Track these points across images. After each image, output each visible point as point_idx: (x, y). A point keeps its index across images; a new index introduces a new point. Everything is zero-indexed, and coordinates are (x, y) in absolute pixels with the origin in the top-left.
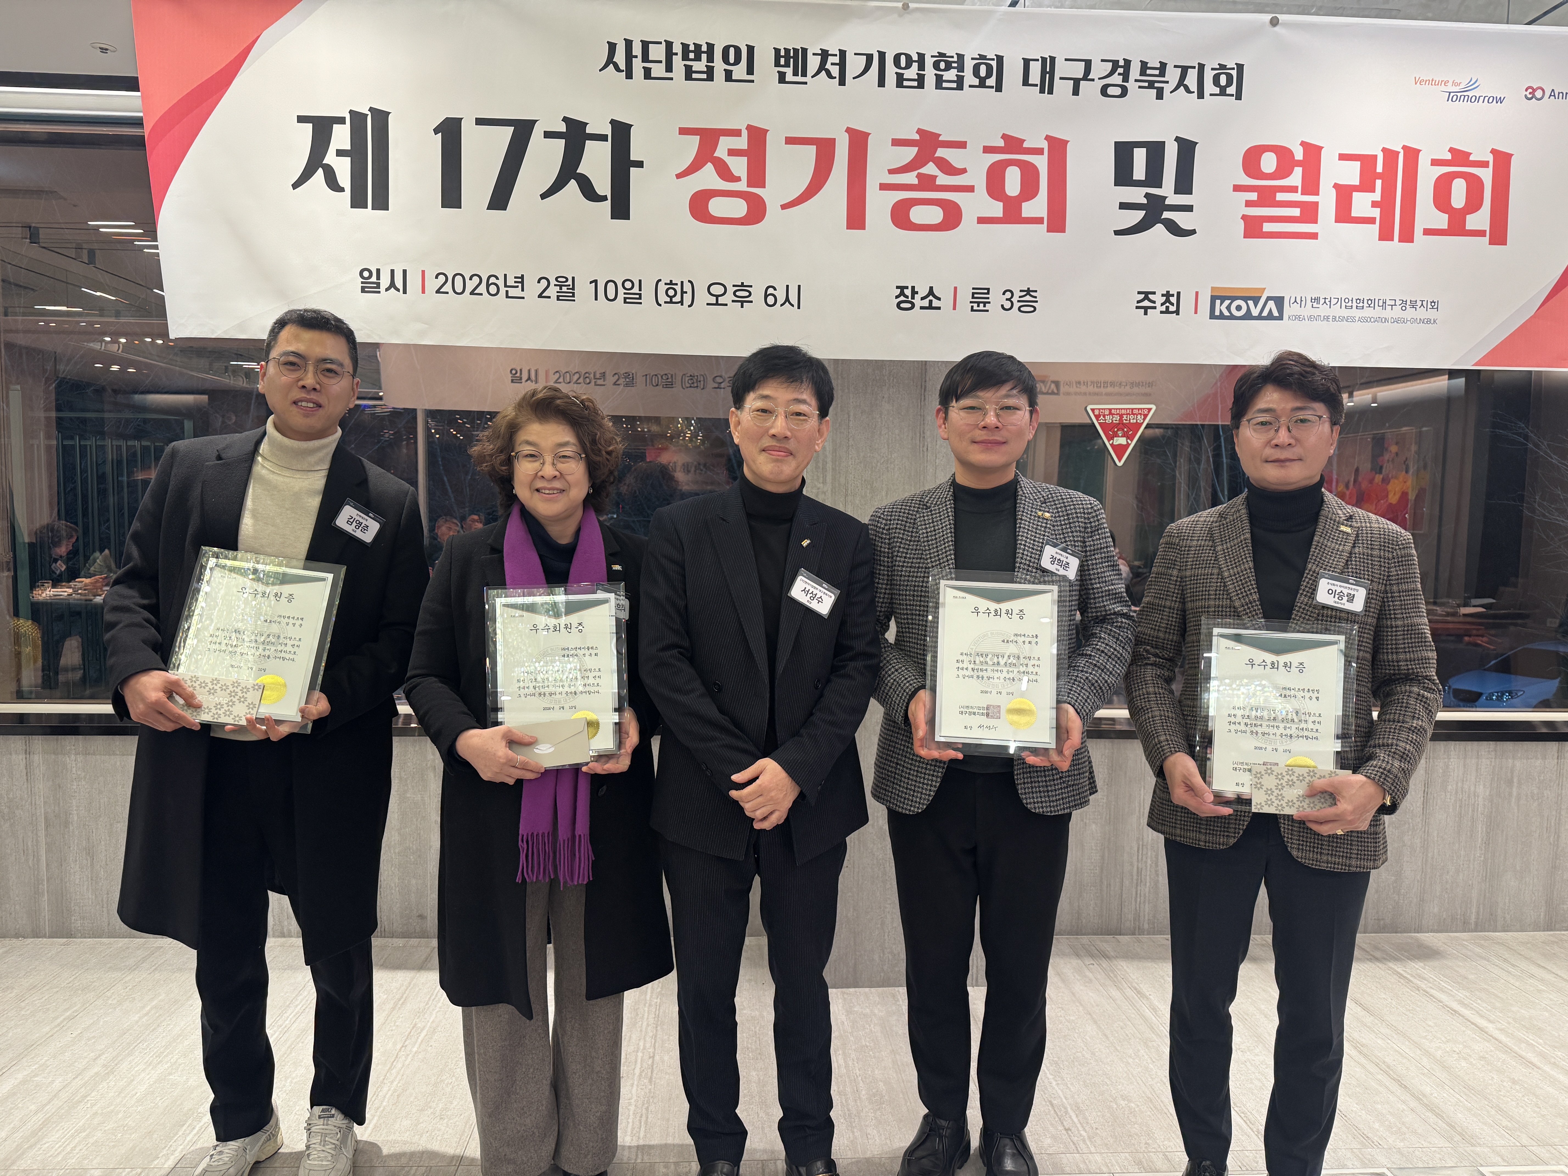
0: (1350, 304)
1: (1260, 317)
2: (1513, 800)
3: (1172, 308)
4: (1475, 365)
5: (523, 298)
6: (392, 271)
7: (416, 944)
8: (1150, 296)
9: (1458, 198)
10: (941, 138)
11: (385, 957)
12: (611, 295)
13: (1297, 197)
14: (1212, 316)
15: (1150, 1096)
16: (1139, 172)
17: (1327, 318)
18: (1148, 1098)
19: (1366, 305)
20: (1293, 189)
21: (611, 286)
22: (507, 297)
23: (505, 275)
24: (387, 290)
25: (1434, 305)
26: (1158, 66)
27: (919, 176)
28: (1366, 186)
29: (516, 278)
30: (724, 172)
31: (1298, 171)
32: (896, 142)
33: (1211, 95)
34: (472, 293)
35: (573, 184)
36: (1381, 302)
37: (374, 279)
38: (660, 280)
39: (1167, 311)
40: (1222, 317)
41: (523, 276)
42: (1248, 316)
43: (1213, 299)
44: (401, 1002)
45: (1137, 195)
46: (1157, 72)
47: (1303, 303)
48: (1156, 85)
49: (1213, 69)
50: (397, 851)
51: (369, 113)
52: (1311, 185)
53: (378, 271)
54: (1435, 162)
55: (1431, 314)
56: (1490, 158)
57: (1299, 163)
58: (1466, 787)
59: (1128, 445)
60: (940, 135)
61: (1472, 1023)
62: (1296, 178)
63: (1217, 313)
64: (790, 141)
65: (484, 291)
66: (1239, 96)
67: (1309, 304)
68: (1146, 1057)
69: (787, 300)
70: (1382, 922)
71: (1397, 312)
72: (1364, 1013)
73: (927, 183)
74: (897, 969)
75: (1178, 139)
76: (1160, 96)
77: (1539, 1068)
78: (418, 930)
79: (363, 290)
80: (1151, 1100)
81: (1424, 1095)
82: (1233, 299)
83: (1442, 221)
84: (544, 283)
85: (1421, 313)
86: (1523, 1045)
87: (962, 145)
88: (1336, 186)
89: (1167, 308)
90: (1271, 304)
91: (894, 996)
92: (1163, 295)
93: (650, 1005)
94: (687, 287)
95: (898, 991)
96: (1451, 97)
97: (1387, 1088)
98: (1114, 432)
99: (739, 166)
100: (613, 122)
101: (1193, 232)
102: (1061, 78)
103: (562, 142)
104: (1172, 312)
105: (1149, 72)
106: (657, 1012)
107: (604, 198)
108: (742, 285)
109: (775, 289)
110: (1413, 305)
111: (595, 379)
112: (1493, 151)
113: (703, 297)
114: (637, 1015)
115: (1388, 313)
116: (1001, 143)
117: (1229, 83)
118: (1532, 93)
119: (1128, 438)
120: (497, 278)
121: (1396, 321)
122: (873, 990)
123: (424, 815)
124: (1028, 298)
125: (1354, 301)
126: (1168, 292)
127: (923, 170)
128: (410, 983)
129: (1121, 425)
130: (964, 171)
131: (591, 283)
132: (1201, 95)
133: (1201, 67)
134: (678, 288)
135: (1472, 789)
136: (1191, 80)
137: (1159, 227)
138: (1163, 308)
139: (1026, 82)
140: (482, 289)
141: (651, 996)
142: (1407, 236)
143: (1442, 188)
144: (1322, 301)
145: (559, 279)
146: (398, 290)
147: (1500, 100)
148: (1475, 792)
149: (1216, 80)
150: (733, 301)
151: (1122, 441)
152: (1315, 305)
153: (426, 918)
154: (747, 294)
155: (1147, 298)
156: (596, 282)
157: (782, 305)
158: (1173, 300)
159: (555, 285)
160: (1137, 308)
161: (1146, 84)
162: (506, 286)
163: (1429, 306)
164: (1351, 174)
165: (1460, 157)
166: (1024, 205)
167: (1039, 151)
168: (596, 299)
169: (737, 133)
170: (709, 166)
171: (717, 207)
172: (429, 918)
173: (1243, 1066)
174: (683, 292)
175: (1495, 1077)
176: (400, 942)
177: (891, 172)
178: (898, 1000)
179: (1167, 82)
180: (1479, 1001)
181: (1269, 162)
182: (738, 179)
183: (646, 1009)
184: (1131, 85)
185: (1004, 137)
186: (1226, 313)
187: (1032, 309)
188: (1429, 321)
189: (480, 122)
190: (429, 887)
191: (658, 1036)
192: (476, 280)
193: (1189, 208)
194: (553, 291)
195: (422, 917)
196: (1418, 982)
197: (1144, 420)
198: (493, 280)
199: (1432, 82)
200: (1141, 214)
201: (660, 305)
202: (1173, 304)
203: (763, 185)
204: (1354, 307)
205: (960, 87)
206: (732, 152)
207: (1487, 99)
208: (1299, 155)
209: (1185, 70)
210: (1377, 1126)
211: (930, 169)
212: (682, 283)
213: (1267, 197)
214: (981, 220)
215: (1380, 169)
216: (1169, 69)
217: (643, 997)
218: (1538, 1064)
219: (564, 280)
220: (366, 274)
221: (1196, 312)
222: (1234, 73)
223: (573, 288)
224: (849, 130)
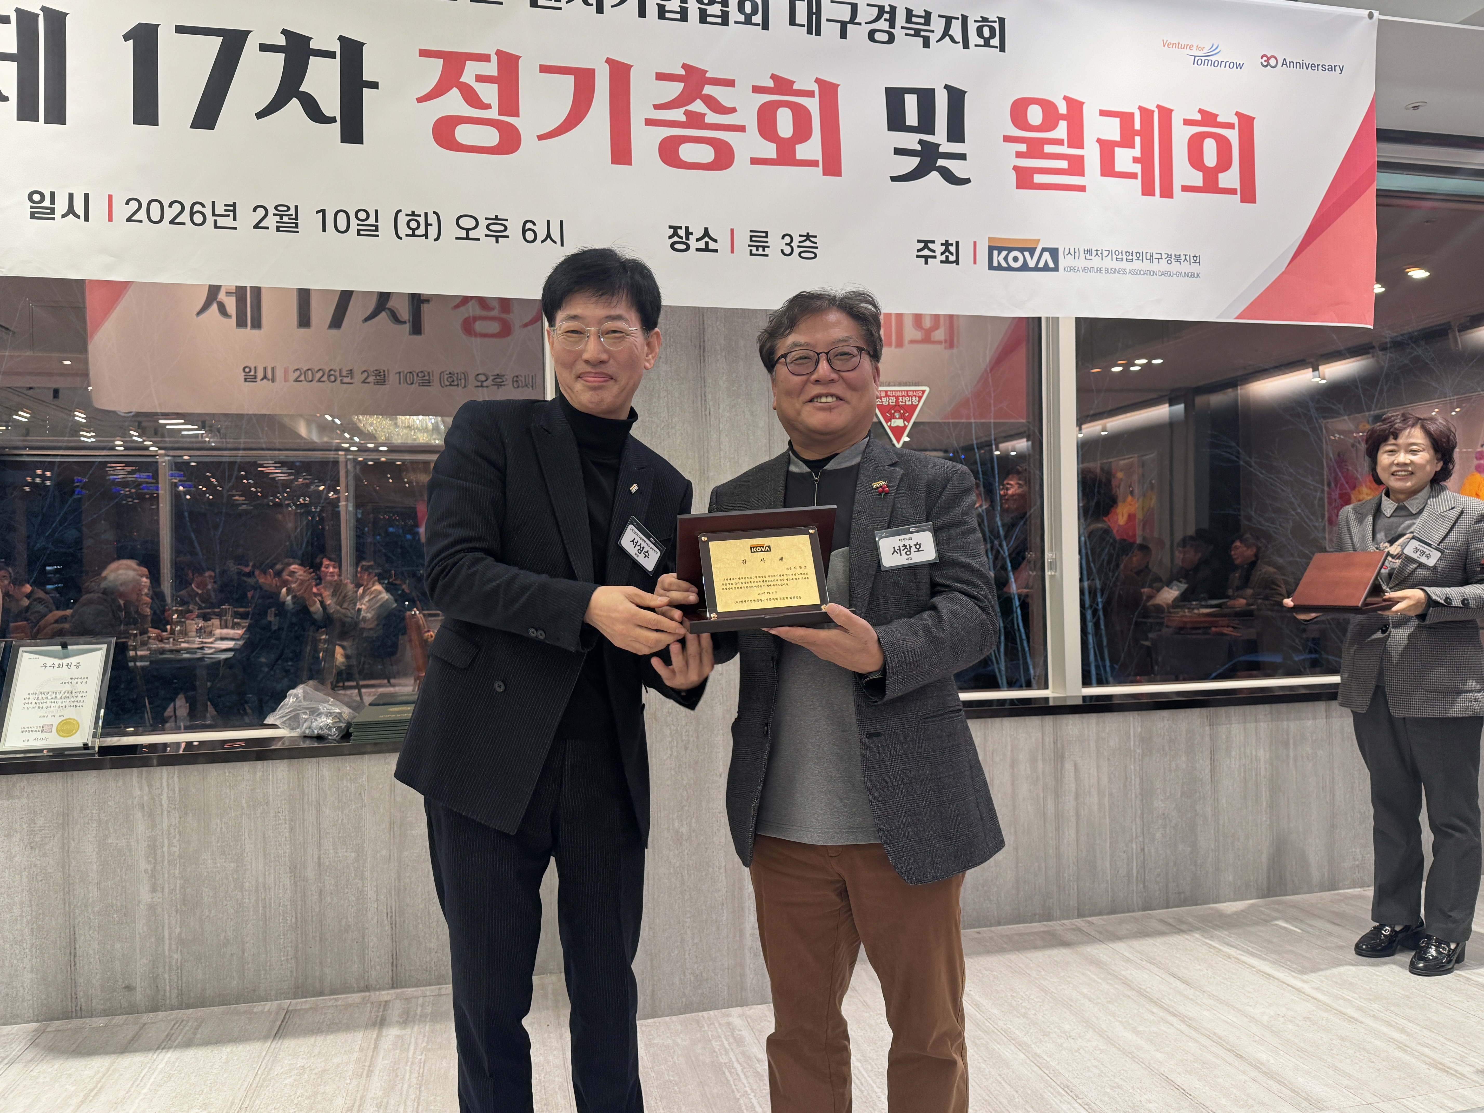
0: (1120, 257)
1: (1036, 269)
2: (1291, 761)
3: (952, 258)
4: (1237, 318)
5: (236, 228)
6: (71, 196)
7: (121, 1022)
8: (930, 245)
9: (1210, 158)
10: (708, 75)
11: (79, 1041)
12: (342, 226)
13: (1064, 150)
14: (991, 267)
15: (987, 1098)
16: (912, 118)
17: (1099, 270)
18: (986, 1101)
19: (1135, 258)
20: (1059, 142)
21: (342, 217)
22: (216, 226)
23: (213, 203)
24: (63, 216)
25: (1196, 259)
26: (923, 14)
27: (687, 113)
28: (1126, 142)
29: (226, 205)
30: (472, 98)
31: (1063, 125)
32: (660, 77)
33: (976, 46)
34: (172, 222)
35: (295, 102)
36: (1148, 255)
37: (47, 203)
38: (400, 211)
39: (947, 261)
40: (999, 268)
41: (235, 204)
42: (1025, 267)
43: (991, 249)
44: (93, 1094)
45: (911, 141)
46: (922, 21)
47: (1077, 255)
48: (922, 33)
49: (975, 21)
50: (96, 909)
51: (41, 13)
52: (1076, 139)
53: (52, 194)
54: (1187, 122)
55: (1194, 268)
56: (1235, 120)
57: (1063, 117)
58: (1248, 751)
59: (905, 427)
60: (706, 71)
61: (1288, 985)
62: (1061, 131)
63: (995, 264)
64: (545, 69)
65: (188, 220)
66: (1002, 49)
67: (1082, 255)
68: (976, 1056)
69: (549, 236)
70: (1182, 896)
71: (1163, 266)
72: (1184, 986)
73: (695, 120)
74: (700, 991)
75: (946, 87)
76: (926, 44)
77: (1361, 1022)
78: (125, 1004)
79: (33, 216)
80: (989, 1103)
81: (1262, 1064)
82: (1010, 250)
83: (1197, 178)
84: (261, 212)
85: (1185, 267)
86: (1341, 1002)
87: (730, 83)
88: (1099, 141)
89: (947, 257)
90: (1046, 256)
91: (698, 1022)
92: (942, 244)
93: (412, 1063)
94: (432, 219)
95: (703, 1016)
96: (1197, 61)
97: (1224, 1060)
98: (891, 414)
99: (489, 93)
100: (341, 39)
101: (967, 181)
102: (828, 20)
103: (282, 56)
104: (952, 262)
105: (914, 19)
106: (422, 1070)
107: (333, 120)
108: (496, 218)
109: (534, 224)
110: (1178, 258)
111: (341, 376)
112: (1238, 114)
113: (450, 230)
114: (397, 1076)
115: (1155, 266)
116: (771, 84)
117: (993, 35)
118: (1267, 61)
119: (905, 420)
120: (203, 206)
121: (1164, 274)
122: (674, 1018)
123: (130, 863)
124: (808, 243)
125: (1124, 253)
126: (947, 241)
127: (689, 108)
128: (108, 1070)
129: (897, 407)
130: (733, 110)
131: (318, 212)
132: (966, 46)
133: (965, 19)
134: (422, 220)
135: (1254, 753)
136: (956, 30)
137: (935, 175)
138: (943, 258)
139: (792, 22)
140: (185, 217)
141: (414, 1053)
142: (1167, 192)
143: (1195, 146)
144: (1094, 253)
145: (279, 208)
146: (78, 217)
147: (1240, 66)
148: (1256, 756)
149: (980, 32)
150: (486, 236)
151: (899, 423)
152: (1088, 256)
153: (135, 988)
154: (502, 228)
155: (926, 247)
156: (323, 211)
157: (543, 242)
158: (953, 249)
159: (274, 215)
160: (918, 256)
161: (912, 32)
162: (214, 214)
163: (1192, 261)
164: (1112, 130)
165: (1208, 118)
166: (798, 147)
167: (810, 94)
168: (324, 230)
169: (486, 58)
170: (455, 92)
171: (464, 134)
172: (138, 989)
173: (1077, 1054)
174: (427, 225)
175: (1324, 1036)
176: (100, 1022)
177: (657, 107)
178: (703, 1026)
179: (933, 31)
180: (1289, 963)
181: (1035, 115)
182: (488, 107)
183: (408, 1068)
184: (897, 32)
185: (773, 77)
186: (1004, 264)
187: (813, 255)
188: (1193, 275)
189: (180, 29)
190: (138, 950)
191: (422, 1098)
192: (177, 207)
193: (962, 157)
194: (272, 221)
195: (129, 988)
196: (1228, 950)
197: (919, 401)
198: (198, 207)
199: (1178, 45)
200: (914, 161)
201: (401, 238)
202: (952, 254)
203: (516, 114)
204: (1124, 259)
205: (725, 22)
206: (480, 79)
207: (1228, 64)
208: (1063, 109)
209: (949, 20)
210: (1223, 1101)
211: (698, 106)
212: (426, 214)
213: (1035, 149)
214: (755, 161)
215: (1137, 126)
216: (934, 18)
217: (404, 1055)
218: (1361, 1019)
219: (285, 208)
220: (37, 198)
221: (975, 263)
222: (996, 26)
223: (296, 218)
224: (609, 61)
